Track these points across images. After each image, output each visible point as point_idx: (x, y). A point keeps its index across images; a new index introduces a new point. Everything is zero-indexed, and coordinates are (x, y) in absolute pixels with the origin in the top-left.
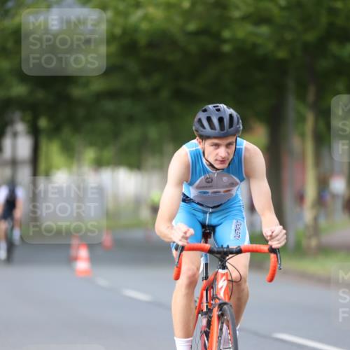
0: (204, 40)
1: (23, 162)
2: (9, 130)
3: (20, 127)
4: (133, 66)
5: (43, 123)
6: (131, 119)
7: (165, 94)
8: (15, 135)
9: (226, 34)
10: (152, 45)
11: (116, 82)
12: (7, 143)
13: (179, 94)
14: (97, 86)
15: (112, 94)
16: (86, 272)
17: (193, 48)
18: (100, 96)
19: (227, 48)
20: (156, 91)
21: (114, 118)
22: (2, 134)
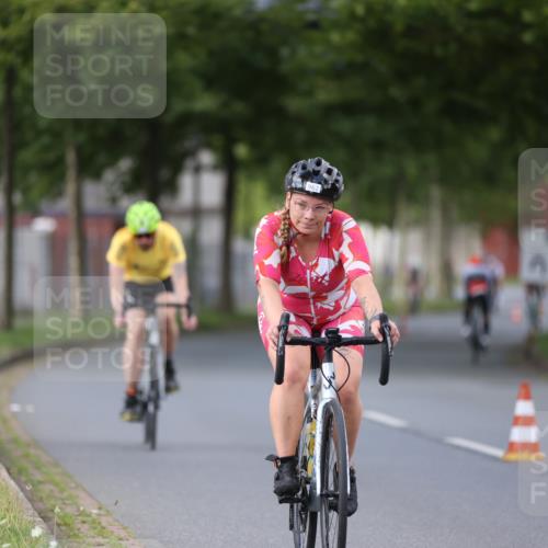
0: (492, 23)
1: (210, 212)
2: (189, 163)
3: (206, 157)
4: (382, 65)
5: (242, 151)
6: (378, 145)
7: (432, 106)
8: (198, 170)
9: (528, 16)
10: (411, 31)
11: (354, 89)
12: (186, 181)
13: (452, 110)
14: (326, 94)
15: (348, 109)
17: (476, 38)
18: (330, 110)
19: (528, 37)
20: (415, 103)
21: (350, 144)
22: (177, 169)
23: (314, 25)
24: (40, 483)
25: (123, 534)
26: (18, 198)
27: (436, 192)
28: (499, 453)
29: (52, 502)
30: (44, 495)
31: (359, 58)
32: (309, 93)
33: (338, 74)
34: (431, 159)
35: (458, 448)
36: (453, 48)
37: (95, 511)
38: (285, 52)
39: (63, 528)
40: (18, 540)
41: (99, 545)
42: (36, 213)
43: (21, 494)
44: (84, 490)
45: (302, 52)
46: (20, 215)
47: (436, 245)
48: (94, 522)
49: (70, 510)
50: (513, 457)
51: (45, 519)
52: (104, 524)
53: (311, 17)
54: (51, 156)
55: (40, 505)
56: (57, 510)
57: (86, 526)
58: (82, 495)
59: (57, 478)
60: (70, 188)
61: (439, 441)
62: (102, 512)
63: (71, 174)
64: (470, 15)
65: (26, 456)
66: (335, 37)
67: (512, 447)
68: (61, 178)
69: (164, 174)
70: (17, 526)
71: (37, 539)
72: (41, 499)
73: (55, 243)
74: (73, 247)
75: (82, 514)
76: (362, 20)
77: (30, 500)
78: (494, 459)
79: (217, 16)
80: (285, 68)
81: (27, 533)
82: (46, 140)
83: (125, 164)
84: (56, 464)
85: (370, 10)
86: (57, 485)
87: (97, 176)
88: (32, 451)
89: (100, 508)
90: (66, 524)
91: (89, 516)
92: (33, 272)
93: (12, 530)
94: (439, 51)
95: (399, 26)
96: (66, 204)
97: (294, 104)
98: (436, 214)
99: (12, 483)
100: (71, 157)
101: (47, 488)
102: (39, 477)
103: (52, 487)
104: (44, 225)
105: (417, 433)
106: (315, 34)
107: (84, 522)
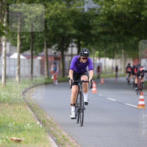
0: (135, 15)
2: (70, 45)
3: (74, 44)
4: (111, 24)
5: (81, 42)
6: (110, 41)
7: (122, 33)
8: (73, 46)
10: (117, 17)
11: (106, 29)
12: (70, 49)
13: (126, 33)
14: (100, 30)
15: (104, 33)
16: (95, 91)
17: (131, 18)
18: (100, 33)
19: (142, 18)
20: (119, 32)
21: (105, 41)
22: (68, 46)
23: (97, 15)
24: (38, 113)
25: (56, 124)
26: (34, 52)
27: (123, 51)
28: (136, 107)
29: (41, 117)
30: (39, 116)
31: (107, 22)
32: (96, 30)
33: (102, 26)
34: (122, 44)
35: (127, 105)
36: (126, 20)
37: (50, 119)
38: (91, 21)
39: (43, 122)
40: (34, 125)
41: (51, 126)
42: (38, 56)
43: (34, 115)
44: (48, 114)
45: (94, 21)
46: (34, 56)
47: (123, 62)
48: (50, 121)
49: (44, 119)
50: (139, 107)
51: (39, 121)
52: (52, 122)
53: (96, 14)
54: (41, 44)
55: (38, 118)
56: (42, 119)
57: (48, 122)
58: (47, 115)
59: (42, 112)
60: (45, 50)
61: (124, 104)
62: (52, 119)
63: (45, 47)
64: (130, 13)
65: (36, 107)
66: (101, 18)
67: (139, 105)
68: (43, 48)
69: (65, 47)
70: (33, 122)
71: (38, 125)
72: (39, 117)
73: (42, 62)
74: (46, 63)
75: (47, 119)
76: (107, 14)
77: (36, 117)
78: (135, 108)
79: (76, 13)
80: (91, 24)
81: (36, 124)
82: (40, 40)
83: (56, 45)
84: (42, 109)
85: (109, 12)
86: (42, 113)
87: (51, 47)
88: (37, 106)
89: (51, 118)
90: (44, 122)
91: (49, 120)
92: (37, 68)
93: (32, 123)
94: (123, 21)
95: (115, 15)
96: (44, 53)
97: (93, 32)
98: (123, 56)
99: (32, 113)
100: (45, 43)
101: (40, 114)
102: (38, 112)
103: (41, 114)
104: (39, 58)
105: (119, 103)
106: (97, 17)
107: (48, 121)
